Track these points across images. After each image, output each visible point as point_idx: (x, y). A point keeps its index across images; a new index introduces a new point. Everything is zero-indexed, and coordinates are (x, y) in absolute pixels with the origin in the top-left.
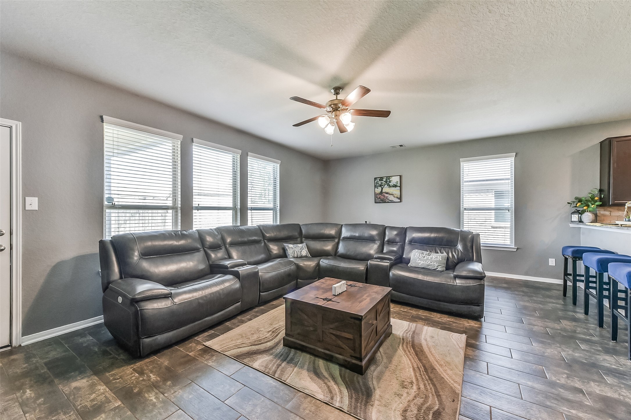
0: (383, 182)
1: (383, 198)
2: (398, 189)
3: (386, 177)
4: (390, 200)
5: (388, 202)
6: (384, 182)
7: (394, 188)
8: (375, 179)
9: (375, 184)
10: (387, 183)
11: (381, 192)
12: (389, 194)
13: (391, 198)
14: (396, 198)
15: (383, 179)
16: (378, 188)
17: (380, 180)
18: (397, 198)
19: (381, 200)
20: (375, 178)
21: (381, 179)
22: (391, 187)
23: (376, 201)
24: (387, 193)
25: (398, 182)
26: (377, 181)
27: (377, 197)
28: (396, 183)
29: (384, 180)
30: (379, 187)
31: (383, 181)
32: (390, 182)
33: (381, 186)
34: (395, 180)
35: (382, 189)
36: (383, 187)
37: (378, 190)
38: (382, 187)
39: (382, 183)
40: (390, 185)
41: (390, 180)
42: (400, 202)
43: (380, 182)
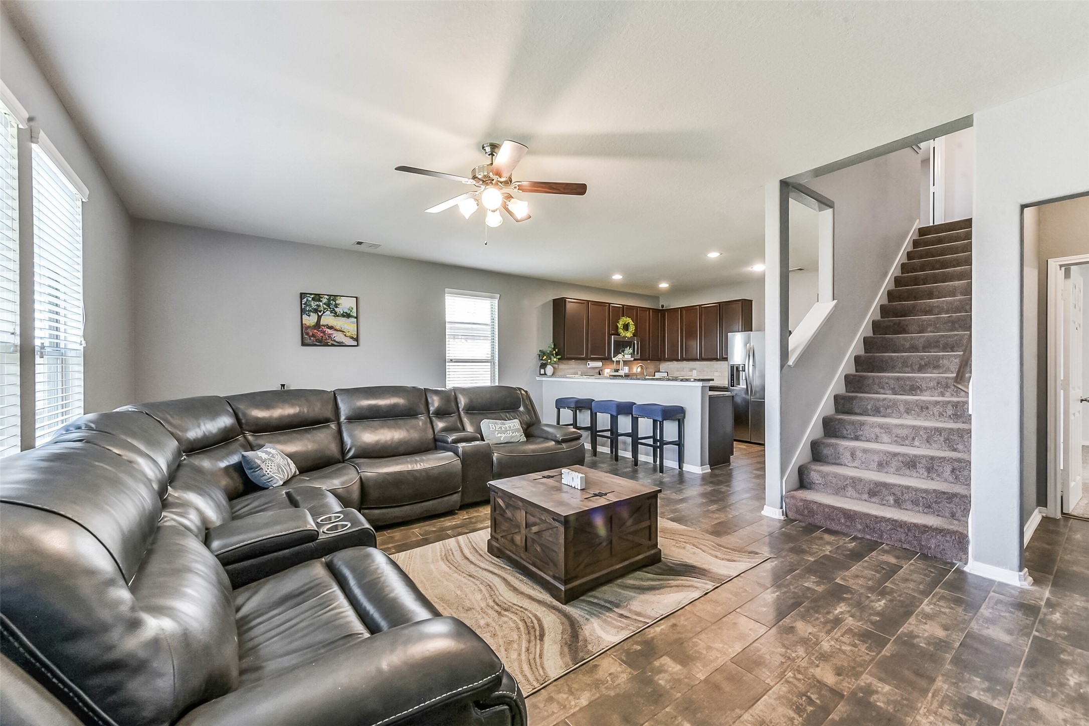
0: (321, 303)
1: (322, 337)
2: (353, 323)
3: (328, 295)
4: (337, 342)
5: (333, 345)
6: (325, 304)
7: (345, 318)
8: (302, 296)
9: (303, 306)
10: (330, 308)
11: (318, 325)
12: (336, 330)
13: (339, 337)
14: (348, 338)
15: (322, 298)
16: (309, 316)
17: (313, 299)
18: (352, 338)
19: (316, 340)
20: (301, 294)
21: (318, 297)
22: (338, 316)
23: (306, 342)
24: (331, 328)
25: (352, 308)
26: (307, 300)
27: (307, 334)
28: (349, 309)
29: (325, 300)
30: (312, 314)
31: (321, 301)
32: (336, 306)
33: (316, 311)
34: (346, 304)
35: (319, 318)
36: (322, 315)
37: (311, 320)
38: (320, 314)
39: (319, 306)
40: (336, 313)
41: (337, 302)
42: (357, 346)
43: (314, 304)
